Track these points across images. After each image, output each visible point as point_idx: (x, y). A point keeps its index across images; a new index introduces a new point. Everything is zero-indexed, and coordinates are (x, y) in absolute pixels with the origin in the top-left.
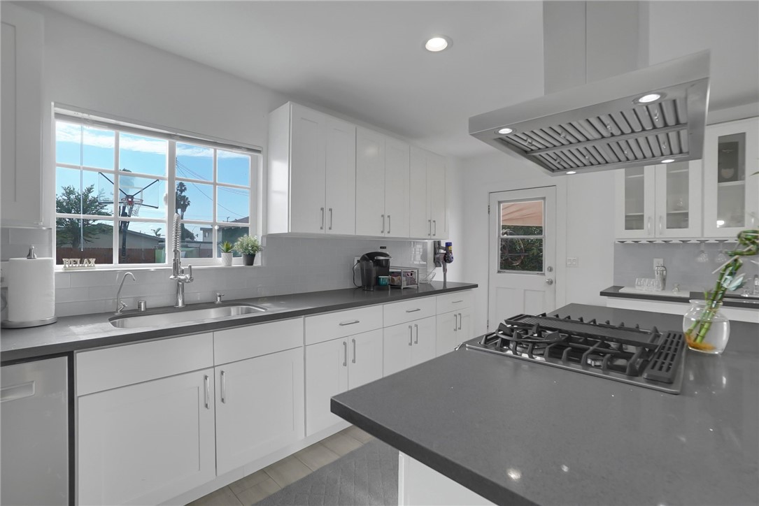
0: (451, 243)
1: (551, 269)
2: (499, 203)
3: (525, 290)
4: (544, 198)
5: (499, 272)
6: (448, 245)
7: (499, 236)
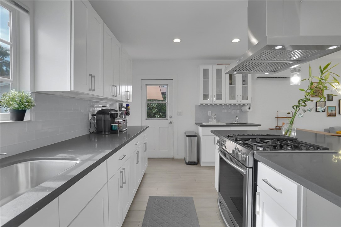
0: (129, 105)
1: (171, 117)
2: (146, 85)
3: (159, 127)
4: (167, 85)
5: (146, 119)
6: (128, 105)
7: (146, 102)
